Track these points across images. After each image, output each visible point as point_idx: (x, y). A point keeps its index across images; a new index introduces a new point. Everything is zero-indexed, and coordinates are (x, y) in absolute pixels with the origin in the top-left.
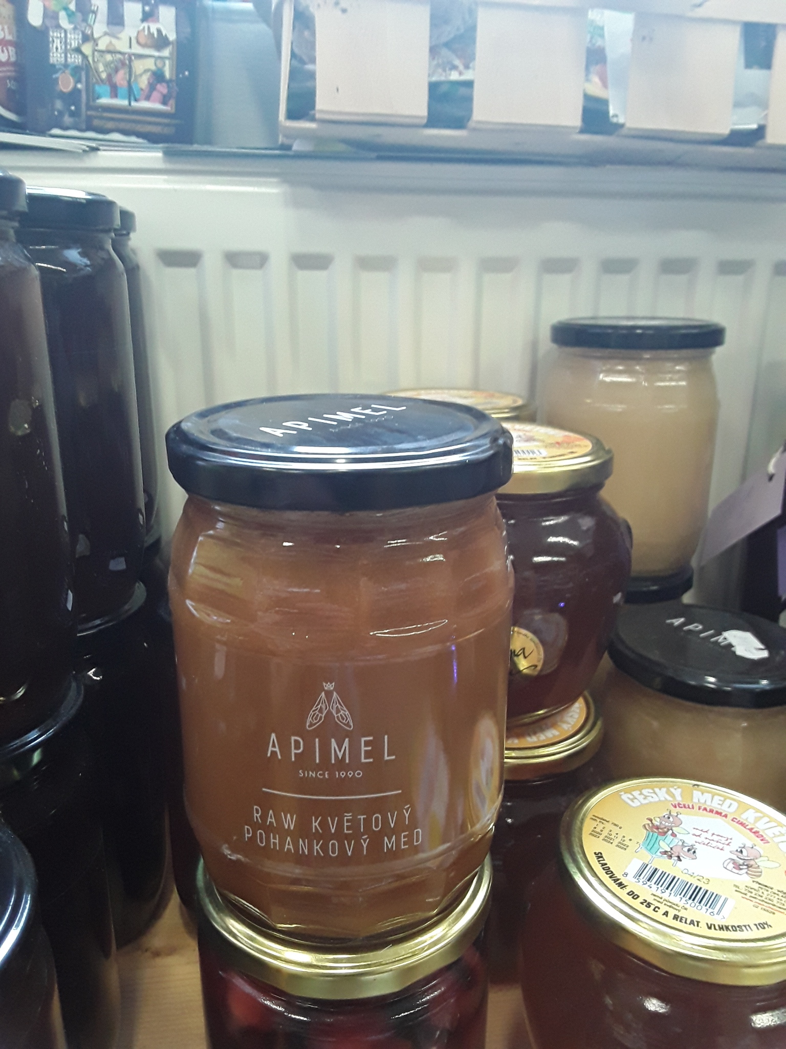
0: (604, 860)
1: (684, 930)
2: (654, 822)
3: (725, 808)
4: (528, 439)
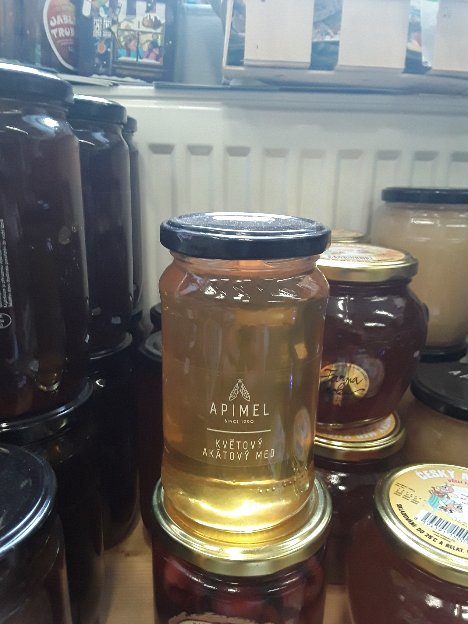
0: (403, 509)
1: (452, 553)
2: (436, 489)
4: (365, 252)
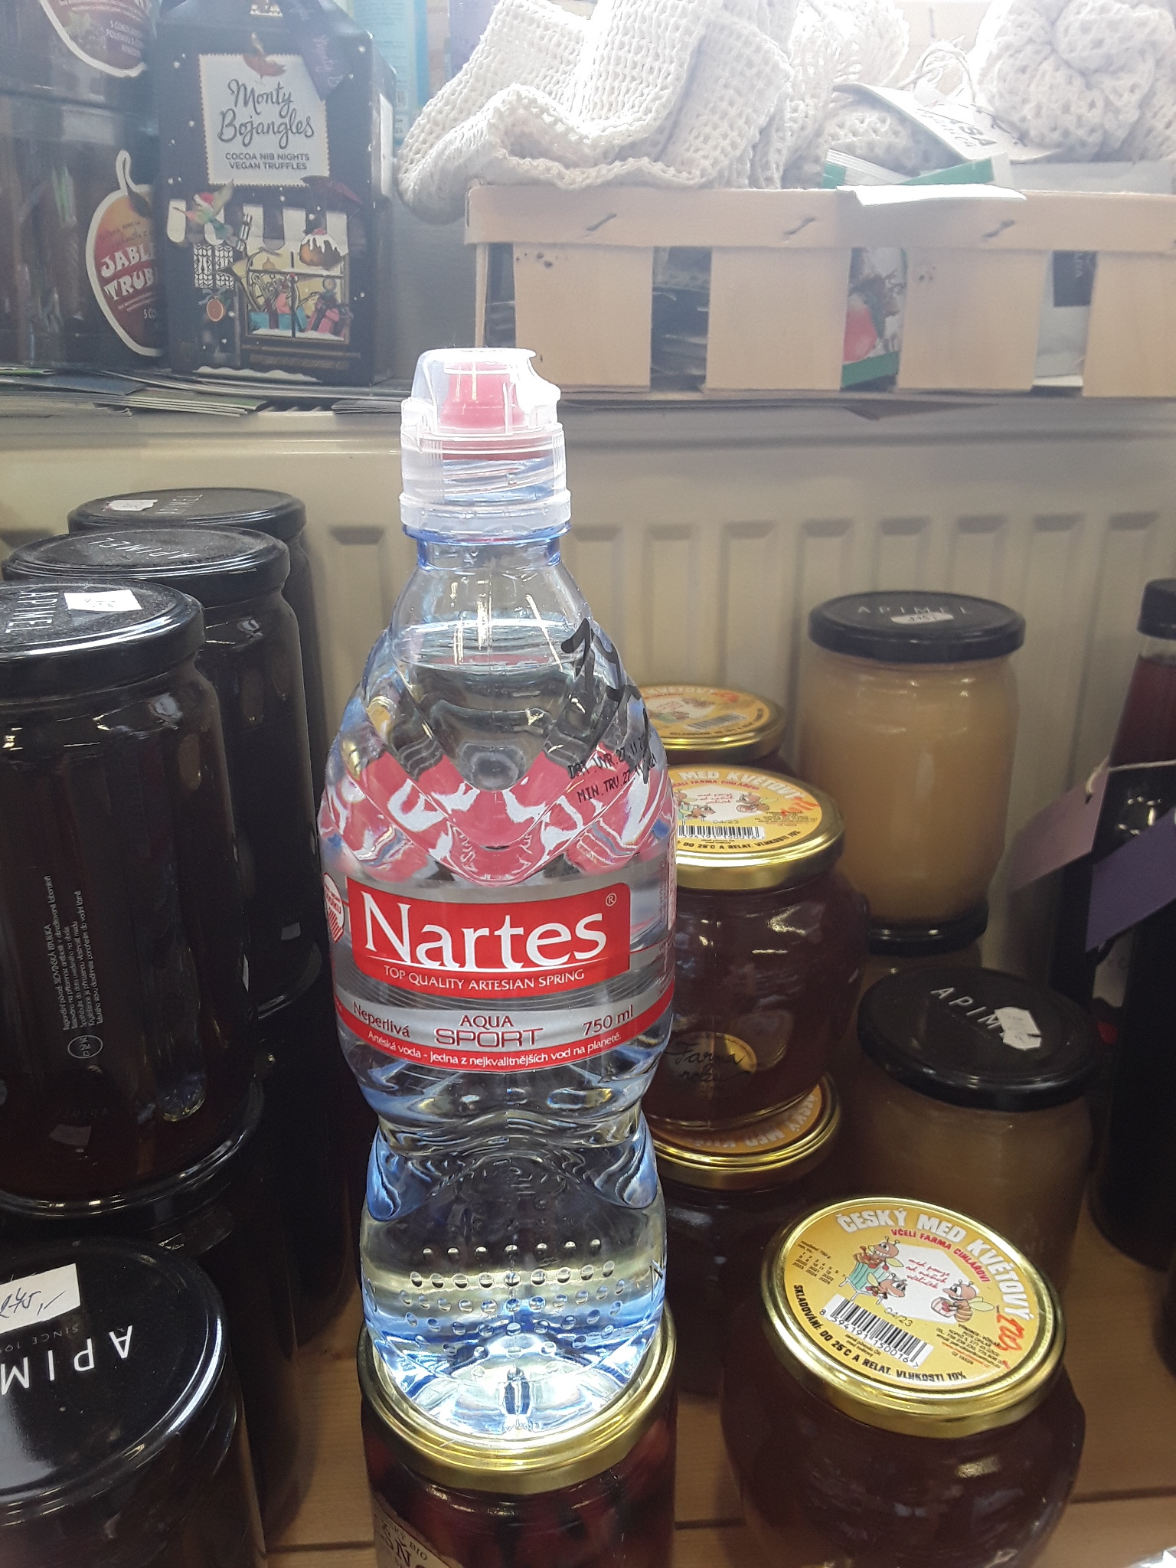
0: (804, 1295)
2: (867, 1251)
3: (950, 1236)
4: (752, 805)
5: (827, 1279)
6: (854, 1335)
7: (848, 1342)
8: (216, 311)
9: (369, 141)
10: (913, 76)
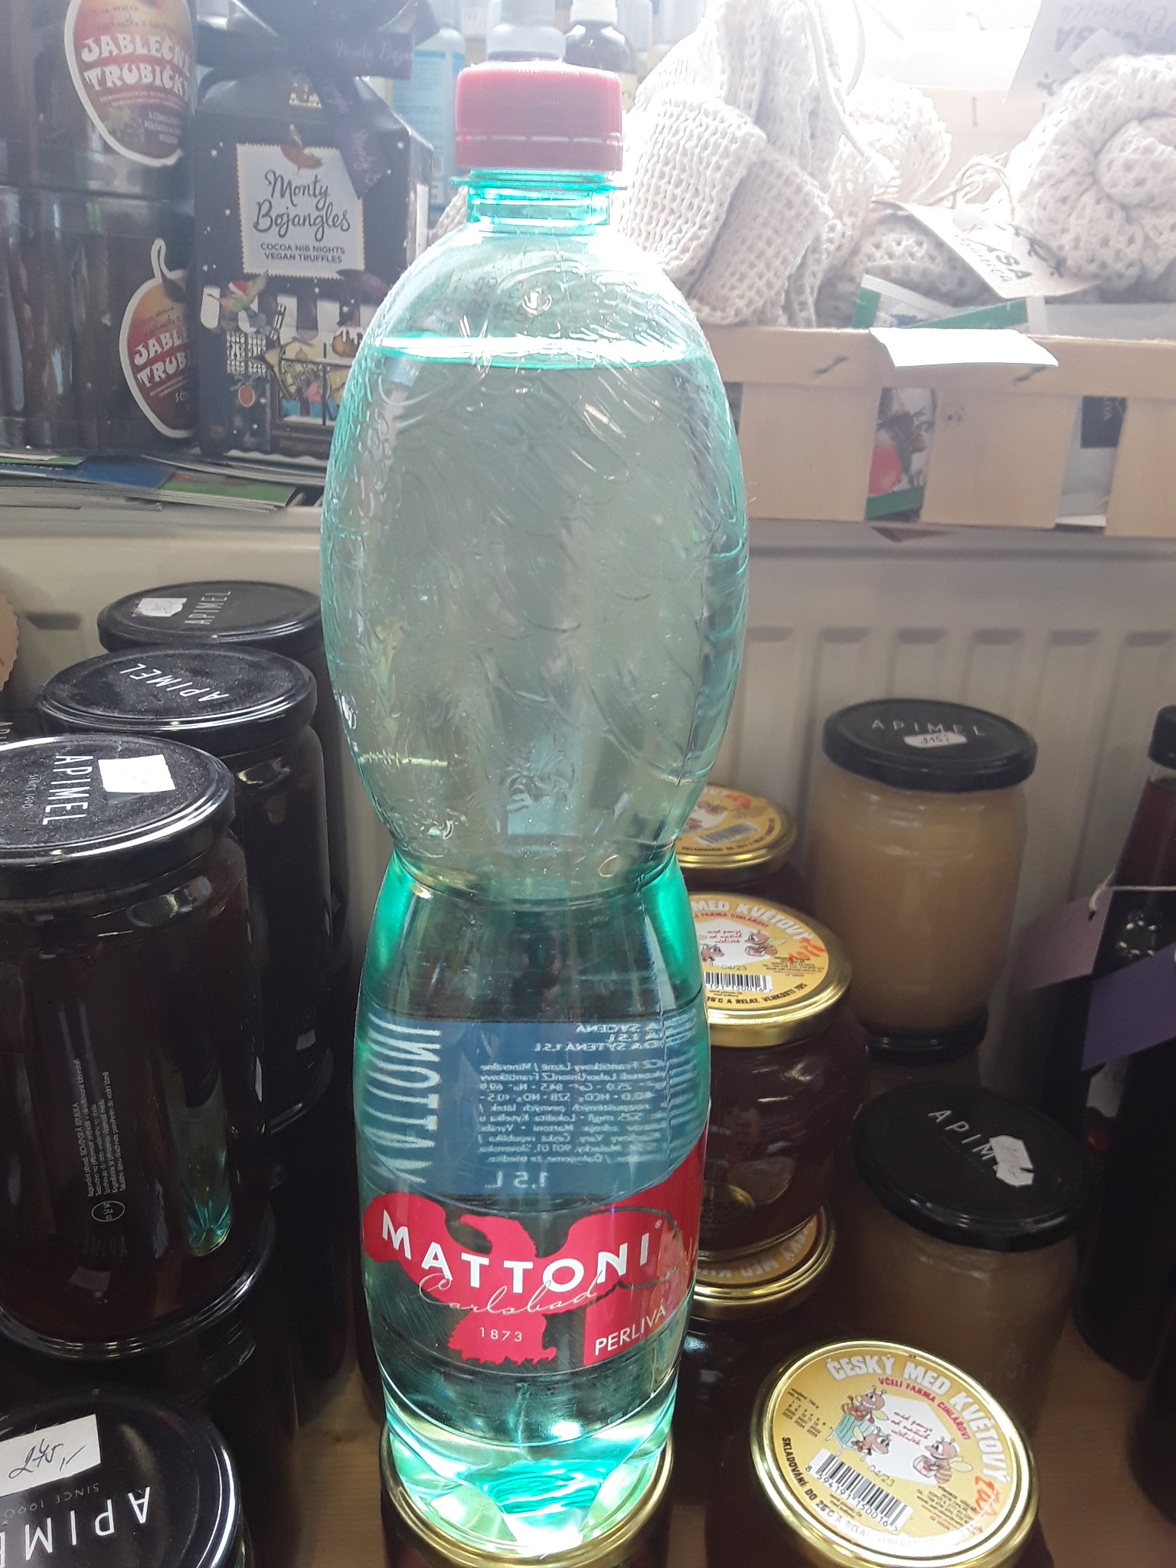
0: (791, 1448)
2: (855, 1401)
3: (935, 1388)
4: (760, 947)
5: (814, 1432)
6: (837, 1494)
7: (832, 1502)
8: (246, 397)
9: (405, 237)
10: (953, 188)
